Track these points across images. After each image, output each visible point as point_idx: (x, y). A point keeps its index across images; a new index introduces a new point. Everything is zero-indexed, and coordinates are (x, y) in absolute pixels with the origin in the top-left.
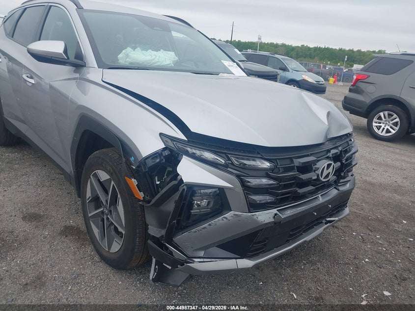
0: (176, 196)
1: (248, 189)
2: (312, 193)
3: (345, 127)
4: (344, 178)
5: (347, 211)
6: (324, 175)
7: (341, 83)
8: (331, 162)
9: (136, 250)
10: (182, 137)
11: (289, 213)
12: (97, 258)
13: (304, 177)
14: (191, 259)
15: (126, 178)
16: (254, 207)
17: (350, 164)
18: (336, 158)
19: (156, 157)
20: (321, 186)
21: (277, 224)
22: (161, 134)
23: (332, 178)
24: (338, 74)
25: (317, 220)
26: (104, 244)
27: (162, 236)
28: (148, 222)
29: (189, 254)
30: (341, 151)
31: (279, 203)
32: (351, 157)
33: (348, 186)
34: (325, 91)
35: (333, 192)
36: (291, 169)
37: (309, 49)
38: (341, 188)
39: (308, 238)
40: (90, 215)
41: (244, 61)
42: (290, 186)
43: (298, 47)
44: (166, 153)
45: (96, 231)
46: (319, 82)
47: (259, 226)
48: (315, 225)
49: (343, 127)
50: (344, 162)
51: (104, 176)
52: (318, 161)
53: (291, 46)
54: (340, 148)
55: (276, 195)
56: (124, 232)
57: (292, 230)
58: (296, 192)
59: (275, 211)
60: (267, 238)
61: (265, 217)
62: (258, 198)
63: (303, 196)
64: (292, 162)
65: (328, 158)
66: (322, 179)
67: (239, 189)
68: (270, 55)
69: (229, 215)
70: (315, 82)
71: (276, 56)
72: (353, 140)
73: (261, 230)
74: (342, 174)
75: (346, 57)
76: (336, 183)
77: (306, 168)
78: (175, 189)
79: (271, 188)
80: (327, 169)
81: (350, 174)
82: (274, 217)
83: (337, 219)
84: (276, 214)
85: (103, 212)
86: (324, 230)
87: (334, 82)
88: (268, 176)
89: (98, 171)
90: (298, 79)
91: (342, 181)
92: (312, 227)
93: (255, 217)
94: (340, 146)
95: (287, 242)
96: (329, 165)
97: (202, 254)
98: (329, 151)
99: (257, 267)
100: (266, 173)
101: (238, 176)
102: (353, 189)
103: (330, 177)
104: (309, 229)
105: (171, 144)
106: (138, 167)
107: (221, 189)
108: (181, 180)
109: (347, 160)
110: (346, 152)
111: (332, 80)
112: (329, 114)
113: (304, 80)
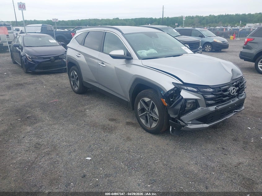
0: (181, 103)
1: (206, 99)
2: (228, 100)
3: (240, 74)
4: (241, 94)
5: (243, 108)
6: (232, 92)
7: (238, 39)
8: (234, 87)
9: (164, 124)
10: (181, 83)
11: (220, 107)
12: (144, 131)
13: (225, 93)
14: (187, 124)
15: (161, 99)
16: (208, 105)
17: (243, 88)
18: (236, 86)
19: (172, 91)
20: (232, 97)
21: (216, 111)
22: (173, 83)
23: (236, 94)
24: (236, 33)
25: (231, 111)
26: (148, 126)
27: (176, 117)
28: (169, 113)
29: (186, 123)
30: (238, 83)
31: (217, 104)
32: (243, 85)
33: (243, 97)
34: (228, 47)
35: (237, 100)
36: (220, 91)
37: (215, 17)
38: (240, 98)
39: (228, 117)
40: (139, 116)
41: (179, 36)
42: (220, 97)
43: (207, 16)
44: (176, 89)
45: (143, 121)
46: (224, 42)
47: (210, 112)
48: (230, 113)
49: (238, 74)
50: (240, 87)
51: (147, 100)
52: (230, 87)
53: (202, 16)
54: (238, 82)
55: (216, 101)
56: (158, 119)
57: (222, 114)
58: (222, 99)
59: (215, 106)
60: (213, 117)
61: (212, 108)
62: (209, 102)
63: (225, 101)
64: (220, 89)
65: (233, 86)
66: (232, 94)
67: (203, 99)
68: (192, 29)
69: (199, 109)
70: (222, 42)
71: (196, 29)
72: (244, 78)
73: (211, 113)
74: (240, 92)
75: (241, 21)
76: (237, 96)
77: (226, 90)
78: (180, 100)
79: (214, 98)
80: (233, 90)
81: (244, 92)
82: (215, 109)
83: (239, 110)
84: (216, 108)
85: (146, 113)
86: (234, 115)
87: (234, 39)
88: (212, 94)
89: (144, 98)
90: (211, 41)
91: (240, 95)
92: (229, 114)
93: (209, 109)
94: (237, 81)
95: (220, 119)
96: (234, 89)
97: (190, 122)
98: (233, 83)
99: (209, 127)
100: (212, 93)
101: (202, 95)
102: (245, 98)
103: (235, 93)
104: (228, 114)
105: (177, 86)
106: (165, 95)
107: (196, 100)
108: (182, 98)
109: (241, 86)
110: (241, 83)
111: (232, 37)
112: (232, 70)
113: (214, 42)
